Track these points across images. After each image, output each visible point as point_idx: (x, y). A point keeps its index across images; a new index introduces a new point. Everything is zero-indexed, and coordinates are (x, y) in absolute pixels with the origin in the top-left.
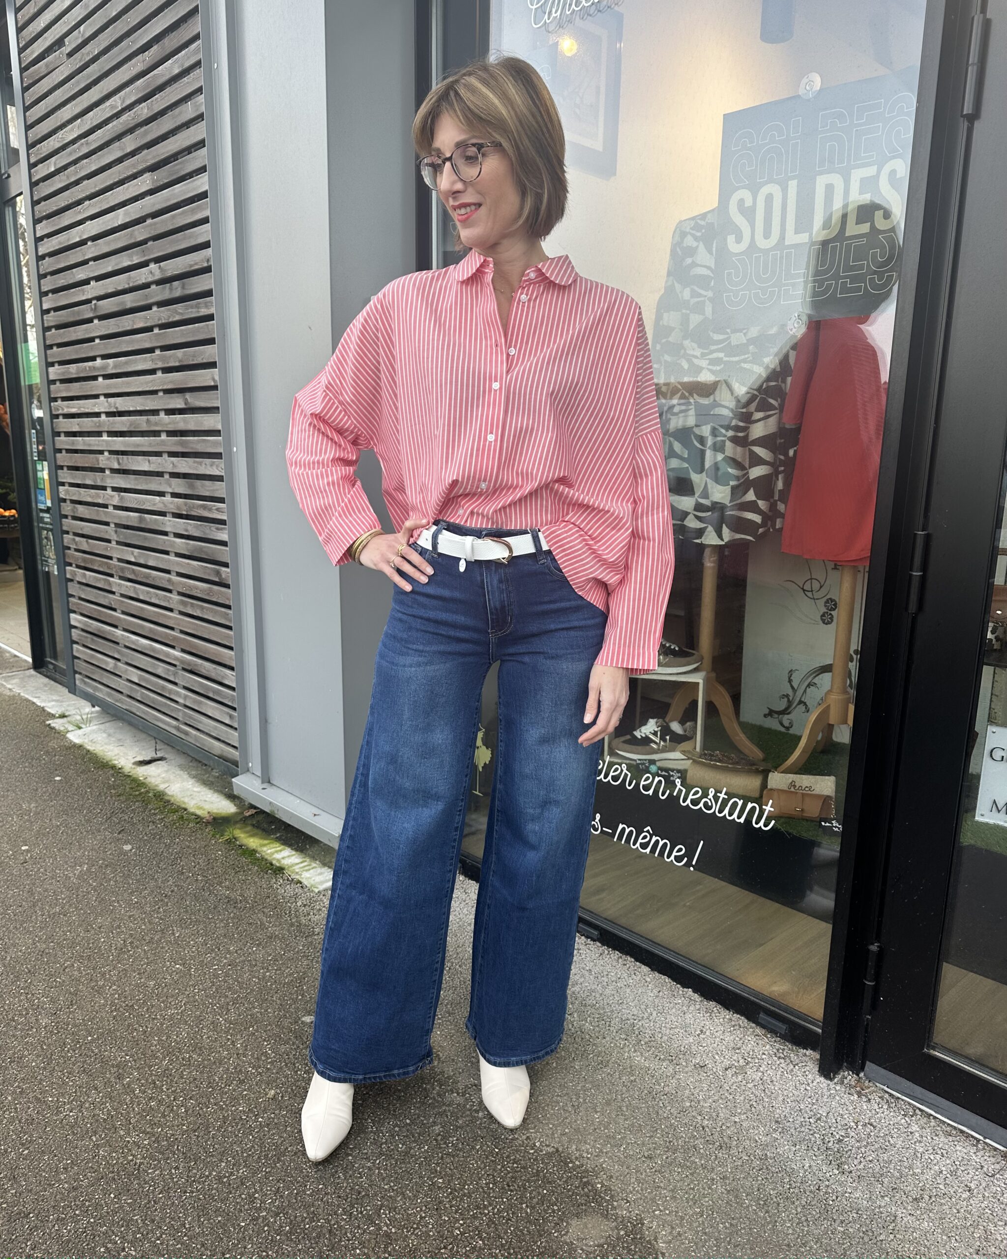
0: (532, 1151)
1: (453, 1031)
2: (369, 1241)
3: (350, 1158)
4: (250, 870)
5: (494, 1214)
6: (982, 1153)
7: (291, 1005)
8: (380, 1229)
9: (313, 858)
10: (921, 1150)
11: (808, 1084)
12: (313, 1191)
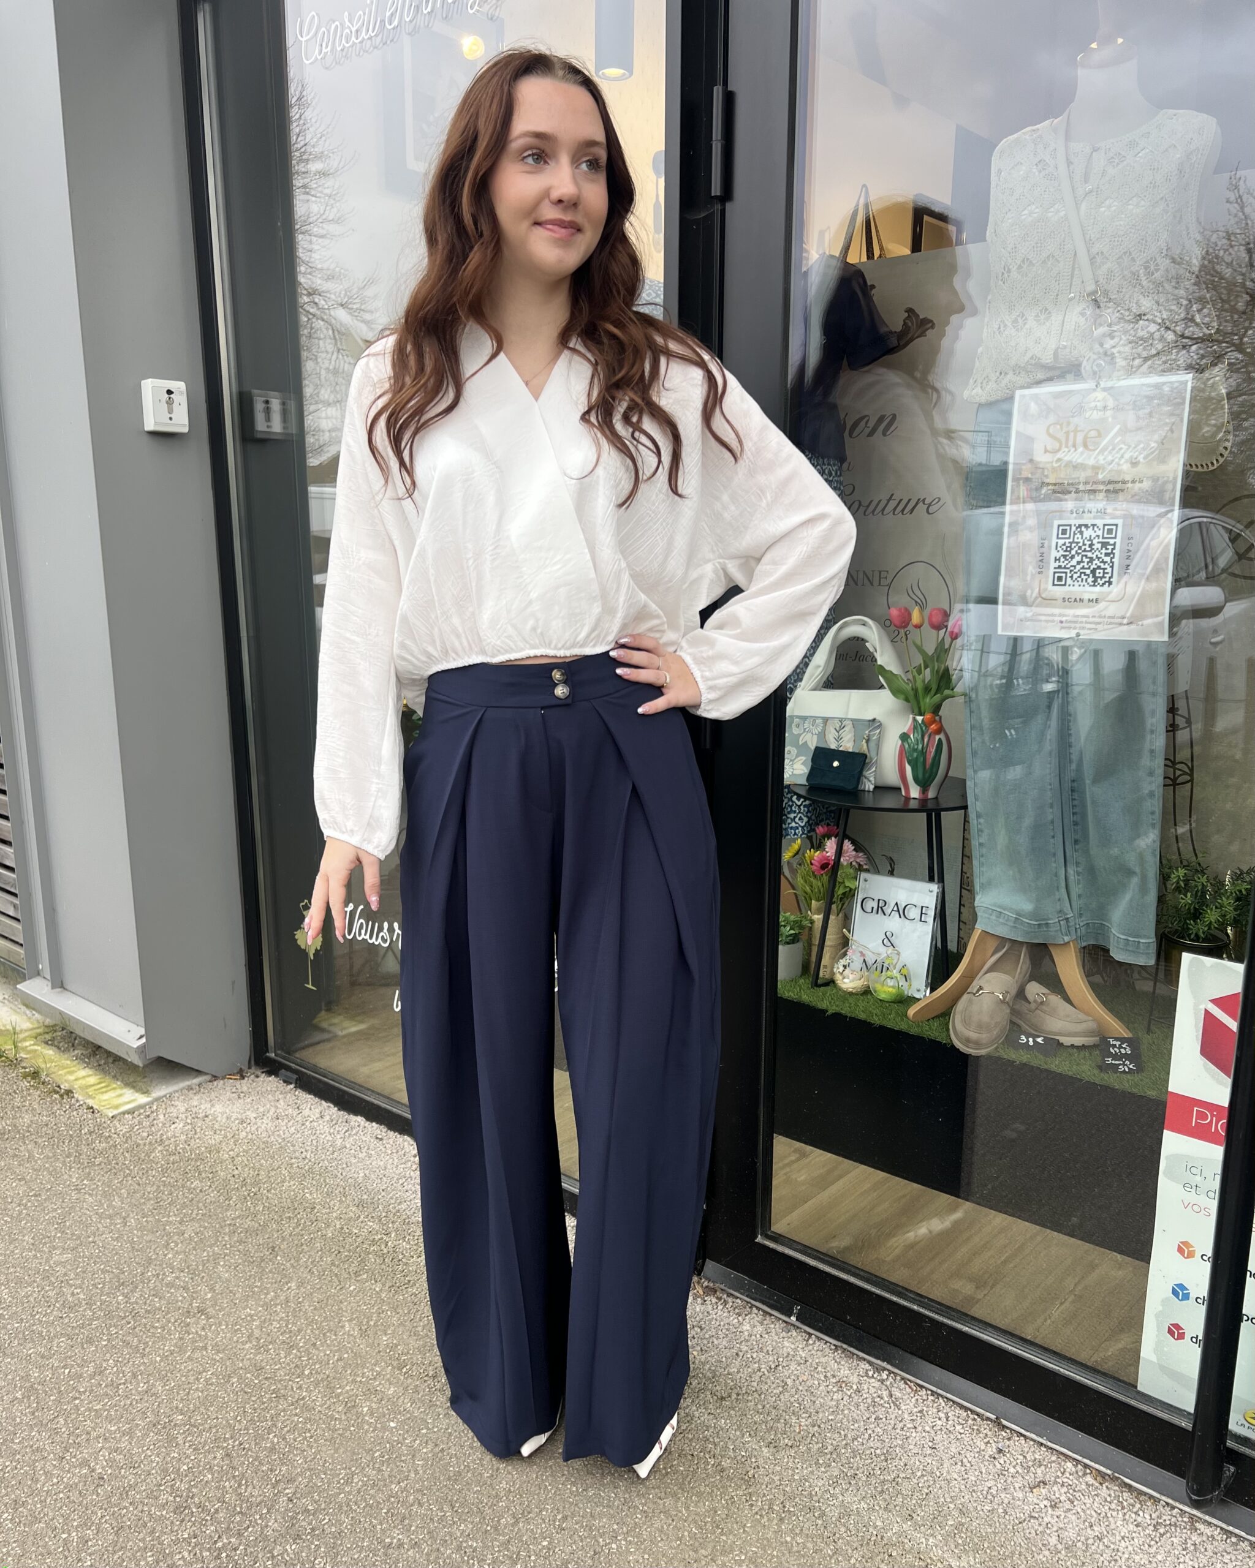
0: (298, 1380)
1: (240, 1261)
2: (76, 1485)
3: (77, 1402)
4: (29, 1095)
5: (233, 1447)
6: (810, 1347)
7: (45, 1244)
8: (93, 1471)
9: (115, 1077)
10: (745, 1348)
12: (23, 1439)
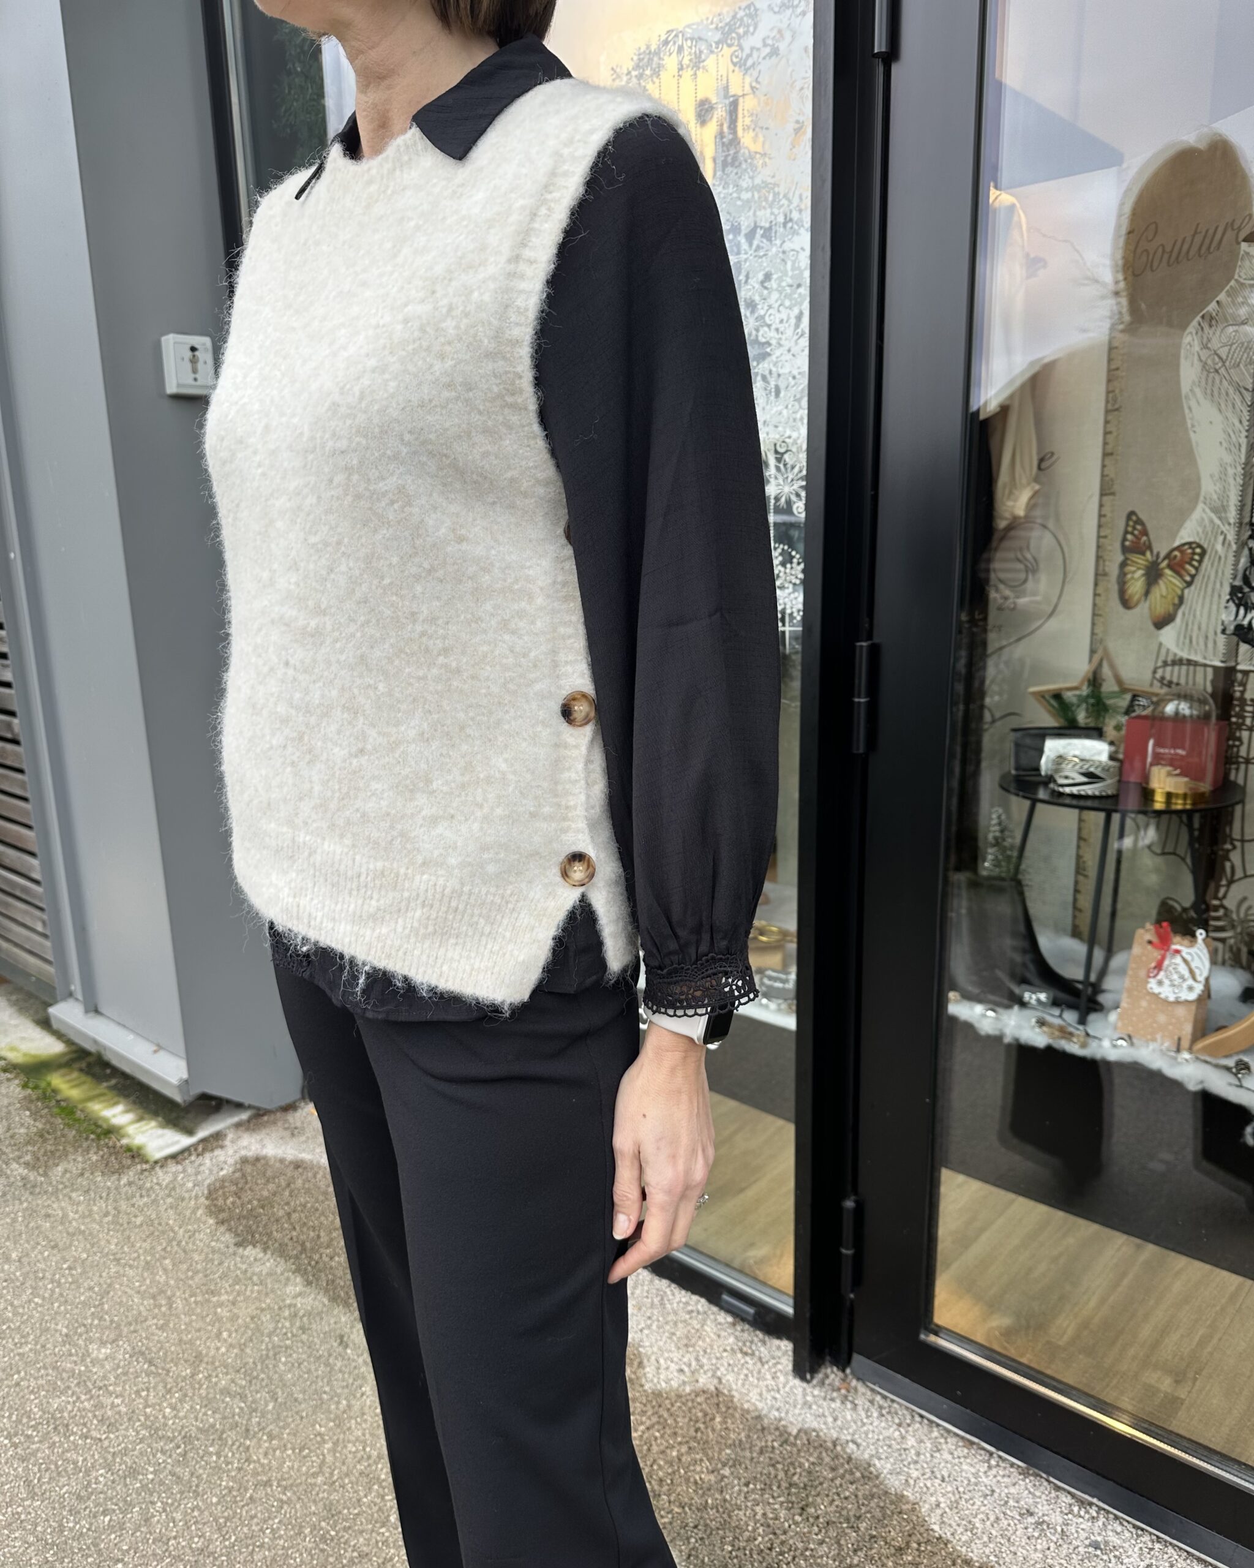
4: (64, 1135)
11: (778, 1391)
